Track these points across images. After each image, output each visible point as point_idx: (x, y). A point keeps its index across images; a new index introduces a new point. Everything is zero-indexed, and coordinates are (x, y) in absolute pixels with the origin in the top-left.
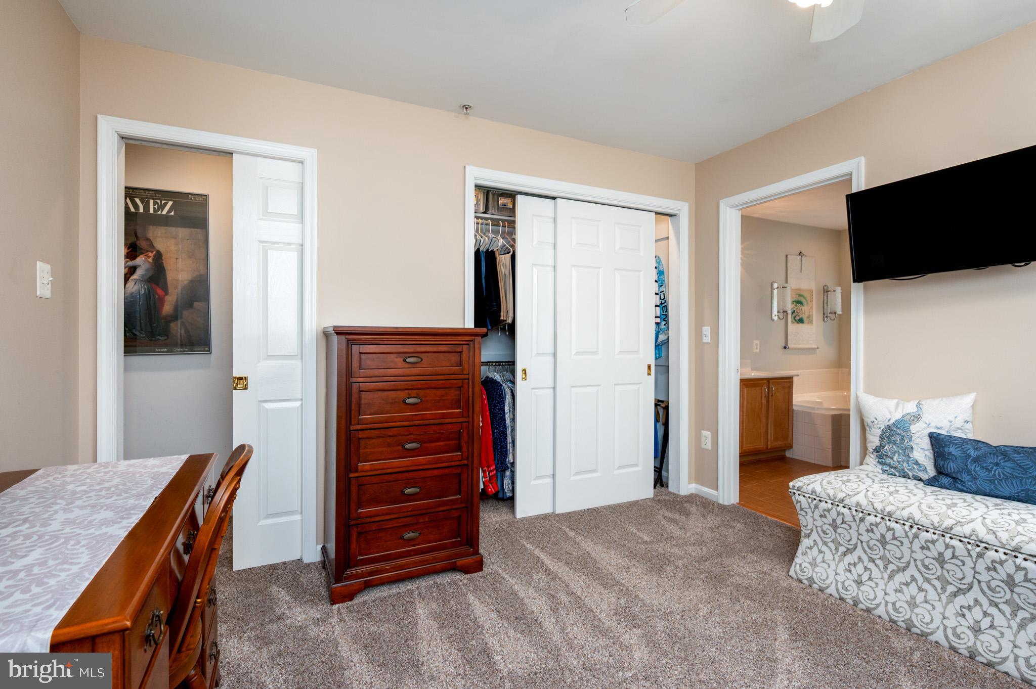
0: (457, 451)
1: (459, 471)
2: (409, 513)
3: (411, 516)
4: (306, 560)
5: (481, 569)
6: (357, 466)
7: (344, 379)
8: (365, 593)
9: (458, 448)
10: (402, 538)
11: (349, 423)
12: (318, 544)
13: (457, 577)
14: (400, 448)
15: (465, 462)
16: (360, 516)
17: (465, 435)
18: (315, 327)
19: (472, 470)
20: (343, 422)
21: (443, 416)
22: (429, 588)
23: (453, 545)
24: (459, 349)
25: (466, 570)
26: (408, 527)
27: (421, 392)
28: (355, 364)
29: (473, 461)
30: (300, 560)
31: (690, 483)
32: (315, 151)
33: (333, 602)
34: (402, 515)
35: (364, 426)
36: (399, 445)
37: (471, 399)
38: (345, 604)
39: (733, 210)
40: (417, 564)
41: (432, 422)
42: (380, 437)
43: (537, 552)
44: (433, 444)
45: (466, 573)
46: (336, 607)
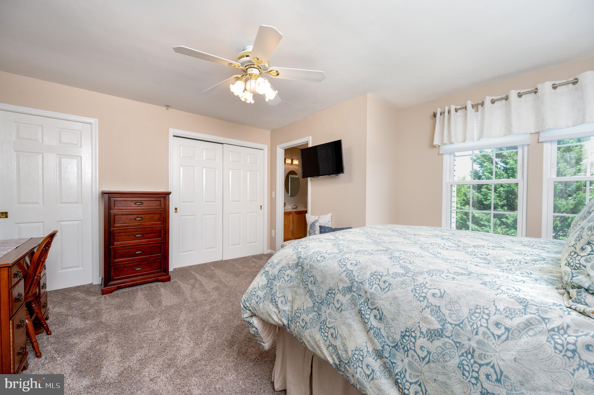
0: (159, 238)
1: (160, 245)
2: (138, 261)
3: (139, 262)
4: (94, 284)
5: (170, 280)
6: (114, 244)
7: (107, 211)
8: (118, 290)
9: (160, 237)
10: (135, 270)
11: (110, 227)
12: (100, 277)
13: (159, 284)
14: (134, 236)
15: (163, 241)
16: (115, 262)
17: (163, 231)
18: (97, 192)
19: (166, 244)
20: (107, 227)
21: (153, 224)
22: (146, 288)
23: (157, 272)
24: (160, 199)
25: (163, 281)
26: (138, 266)
27: (143, 216)
28: (112, 205)
29: (166, 241)
30: (92, 284)
31: (268, 249)
32: (97, 120)
33: (103, 294)
34: (134, 261)
35: (116, 228)
36: (133, 235)
37: (165, 218)
38: (108, 295)
39: (281, 149)
40: (141, 279)
41: (148, 226)
42: (124, 232)
43: (195, 274)
44: (149, 235)
45: (163, 282)
46: (104, 296)
